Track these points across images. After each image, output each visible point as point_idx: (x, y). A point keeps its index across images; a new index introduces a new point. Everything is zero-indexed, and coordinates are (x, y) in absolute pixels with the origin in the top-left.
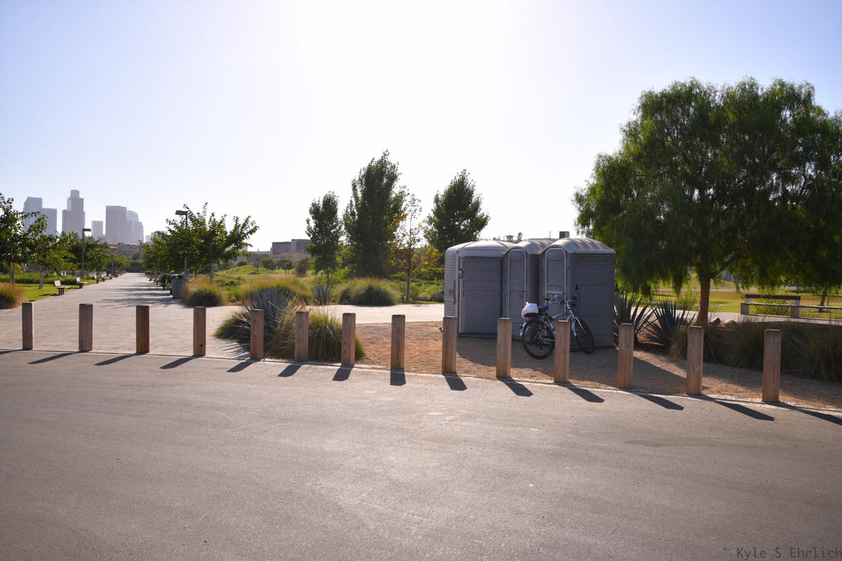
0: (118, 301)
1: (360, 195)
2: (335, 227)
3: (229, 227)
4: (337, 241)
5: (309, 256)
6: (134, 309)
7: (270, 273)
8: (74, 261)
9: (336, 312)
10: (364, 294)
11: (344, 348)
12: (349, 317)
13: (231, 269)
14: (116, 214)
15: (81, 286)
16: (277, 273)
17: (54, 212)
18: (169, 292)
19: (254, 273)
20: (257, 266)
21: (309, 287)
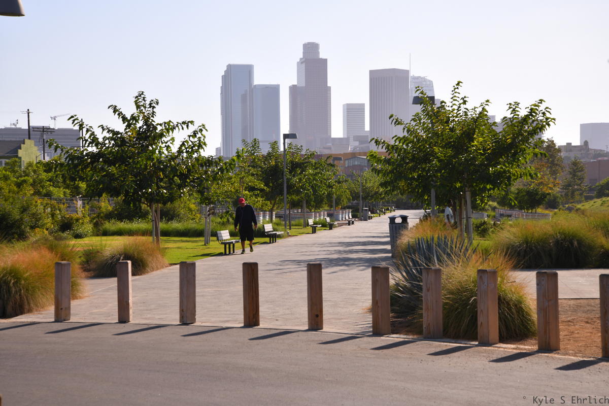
14: (389, 86)
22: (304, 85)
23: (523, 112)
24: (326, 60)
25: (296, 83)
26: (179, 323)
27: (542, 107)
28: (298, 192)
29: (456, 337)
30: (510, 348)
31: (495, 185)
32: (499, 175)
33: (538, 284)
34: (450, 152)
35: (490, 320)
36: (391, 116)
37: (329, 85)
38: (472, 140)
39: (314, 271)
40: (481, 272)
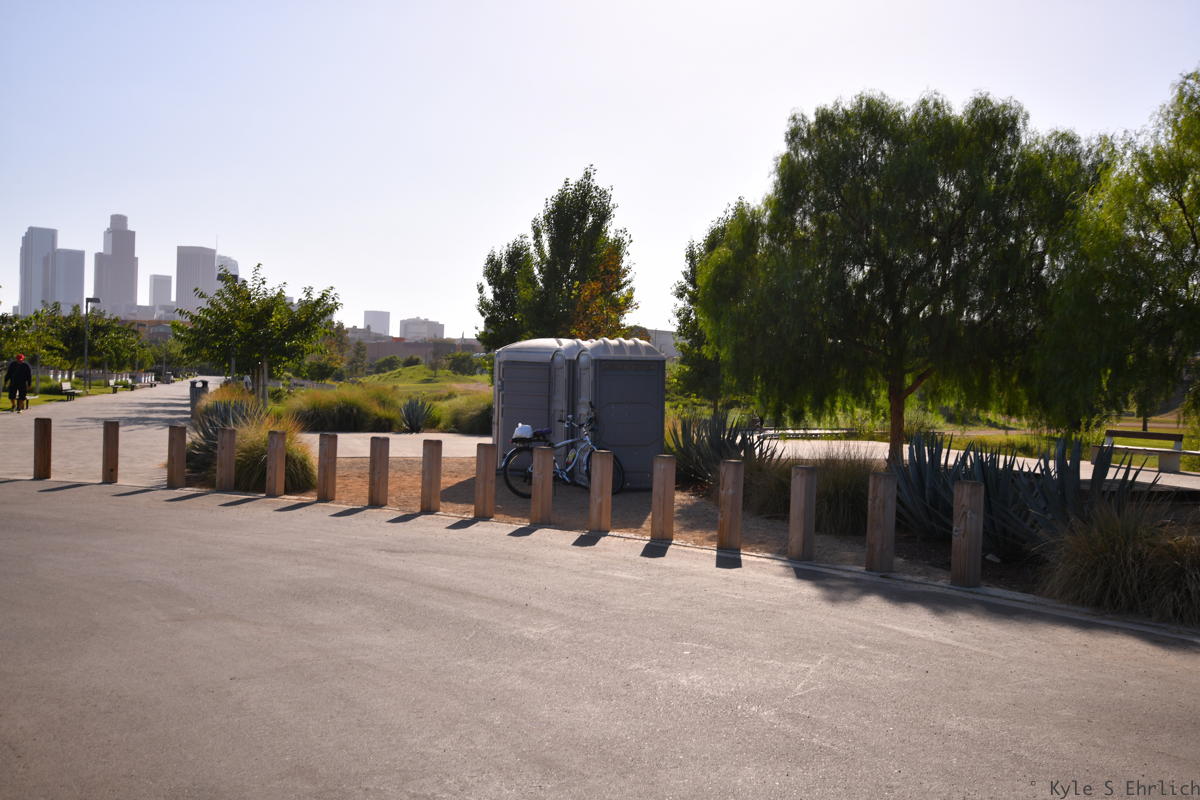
10: (479, 416)
14: (196, 263)
17: (78, 257)
23: (316, 296)
24: (134, 233)
25: (102, 251)
27: (332, 293)
28: (100, 354)
29: (246, 491)
30: (293, 499)
31: (290, 358)
32: (294, 349)
33: (320, 445)
34: (250, 326)
35: (277, 475)
36: (196, 290)
37: (136, 255)
38: (271, 316)
39: (111, 429)
40: (270, 433)
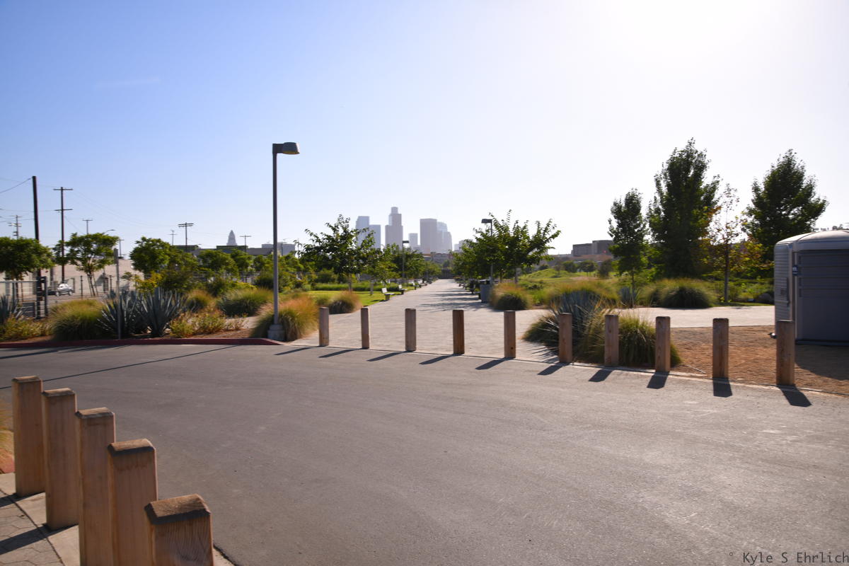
0: (434, 305)
1: (664, 189)
2: (639, 225)
3: (532, 232)
4: (642, 241)
5: (612, 257)
6: (450, 313)
7: (571, 276)
8: (396, 270)
9: (648, 316)
10: (675, 295)
11: (657, 354)
12: (663, 321)
13: (533, 273)
14: (429, 226)
15: (402, 292)
16: (579, 276)
17: (379, 227)
18: (477, 296)
19: (555, 277)
20: (558, 269)
21: (614, 289)
22: (391, 225)
24: (400, 215)
25: (388, 224)
26: (405, 350)
37: (402, 225)
